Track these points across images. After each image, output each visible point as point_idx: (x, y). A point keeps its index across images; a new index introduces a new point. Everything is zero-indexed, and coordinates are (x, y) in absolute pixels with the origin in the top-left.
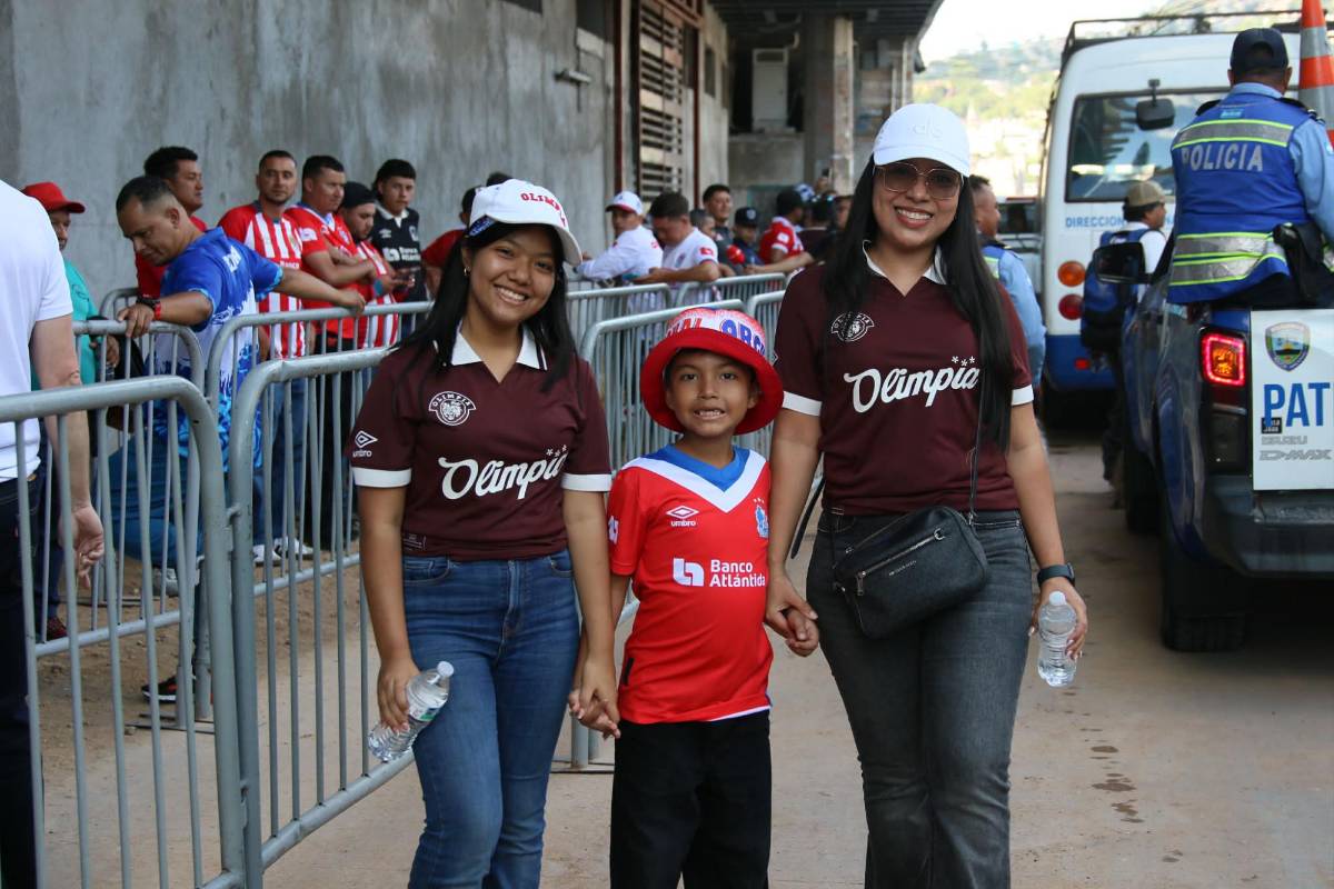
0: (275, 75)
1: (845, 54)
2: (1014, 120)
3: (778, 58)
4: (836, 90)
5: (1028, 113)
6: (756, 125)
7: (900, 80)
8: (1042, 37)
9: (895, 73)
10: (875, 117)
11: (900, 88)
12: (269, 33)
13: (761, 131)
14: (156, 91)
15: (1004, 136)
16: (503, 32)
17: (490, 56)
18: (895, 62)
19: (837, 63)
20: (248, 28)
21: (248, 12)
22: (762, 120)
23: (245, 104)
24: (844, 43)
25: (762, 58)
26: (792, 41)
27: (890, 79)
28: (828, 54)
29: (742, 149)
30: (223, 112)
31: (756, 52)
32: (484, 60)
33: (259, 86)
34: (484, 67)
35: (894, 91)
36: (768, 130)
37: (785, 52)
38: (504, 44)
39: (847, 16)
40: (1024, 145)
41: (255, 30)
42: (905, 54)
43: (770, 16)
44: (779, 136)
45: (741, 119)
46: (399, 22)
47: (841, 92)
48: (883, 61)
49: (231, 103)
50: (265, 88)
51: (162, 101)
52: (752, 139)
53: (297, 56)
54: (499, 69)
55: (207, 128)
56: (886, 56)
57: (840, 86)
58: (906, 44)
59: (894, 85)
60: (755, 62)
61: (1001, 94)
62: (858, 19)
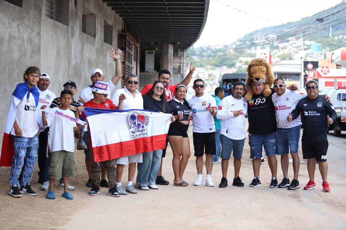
0: (73, 62)
1: (171, 53)
2: (201, 68)
3: (152, 53)
4: (169, 62)
5: (206, 66)
6: (146, 70)
7: (183, 59)
8: (209, 45)
9: (182, 58)
10: (177, 69)
11: (183, 61)
12: (73, 53)
13: (148, 72)
14: (57, 66)
15: (199, 72)
16: (106, 50)
17: (104, 56)
18: (182, 55)
19: (169, 55)
20: (70, 53)
21: (70, 49)
22: (147, 69)
23: (69, 68)
24: (171, 50)
25: (148, 53)
26: (155, 49)
27: (181, 59)
28: (167, 53)
29: (143, 76)
30: (66, 70)
31: (146, 51)
32: (103, 57)
33: (71, 64)
34: (103, 59)
35: (182, 62)
36: (149, 72)
37: (154, 51)
38: (106, 53)
39: (172, 44)
40: (204, 75)
41: (71, 52)
42: (185, 53)
43: (152, 43)
44: (153, 73)
45: (142, 68)
46: (91, 49)
47: (170, 63)
48: (179, 55)
49: (67, 68)
50: (72, 65)
51: (58, 68)
52: (146, 74)
53: (76, 58)
54: (105, 58)
55: (64, 73)
56: (180, 53)
57: (170, 61)
58: (185, 50)
59: (182, 60)
60: (146, 54)
61: (198, 60)
62: (174, 44)
